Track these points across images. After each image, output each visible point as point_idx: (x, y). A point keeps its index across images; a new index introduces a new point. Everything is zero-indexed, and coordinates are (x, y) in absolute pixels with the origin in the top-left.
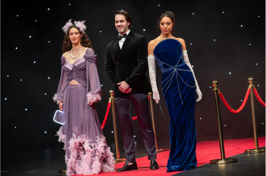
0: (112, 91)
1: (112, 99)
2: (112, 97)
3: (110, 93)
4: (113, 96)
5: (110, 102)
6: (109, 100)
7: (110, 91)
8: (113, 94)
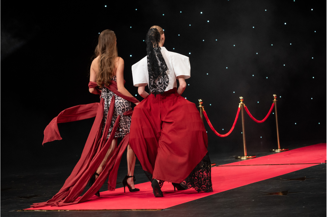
0: (242, 97)
1: (242, 104)
2: (241, 103)
3: (240, 99)
4: (242, 101)
5: (239, 106)
6: (239, 105)
7: (240, 97)
8: (243, 100)
